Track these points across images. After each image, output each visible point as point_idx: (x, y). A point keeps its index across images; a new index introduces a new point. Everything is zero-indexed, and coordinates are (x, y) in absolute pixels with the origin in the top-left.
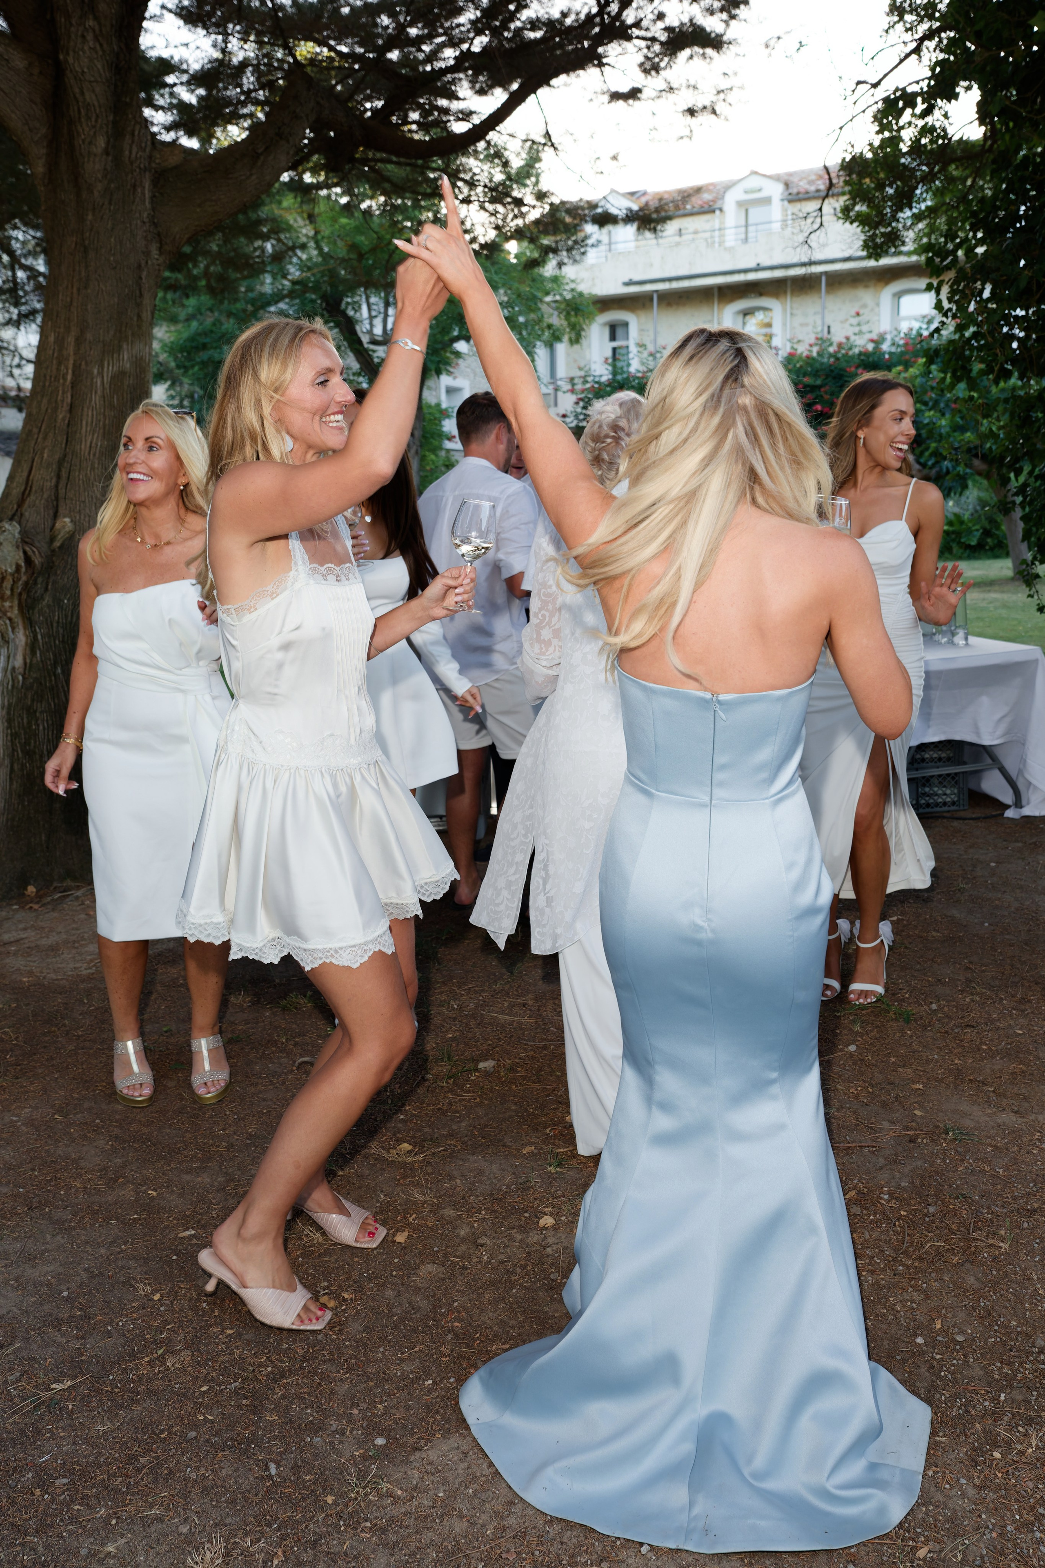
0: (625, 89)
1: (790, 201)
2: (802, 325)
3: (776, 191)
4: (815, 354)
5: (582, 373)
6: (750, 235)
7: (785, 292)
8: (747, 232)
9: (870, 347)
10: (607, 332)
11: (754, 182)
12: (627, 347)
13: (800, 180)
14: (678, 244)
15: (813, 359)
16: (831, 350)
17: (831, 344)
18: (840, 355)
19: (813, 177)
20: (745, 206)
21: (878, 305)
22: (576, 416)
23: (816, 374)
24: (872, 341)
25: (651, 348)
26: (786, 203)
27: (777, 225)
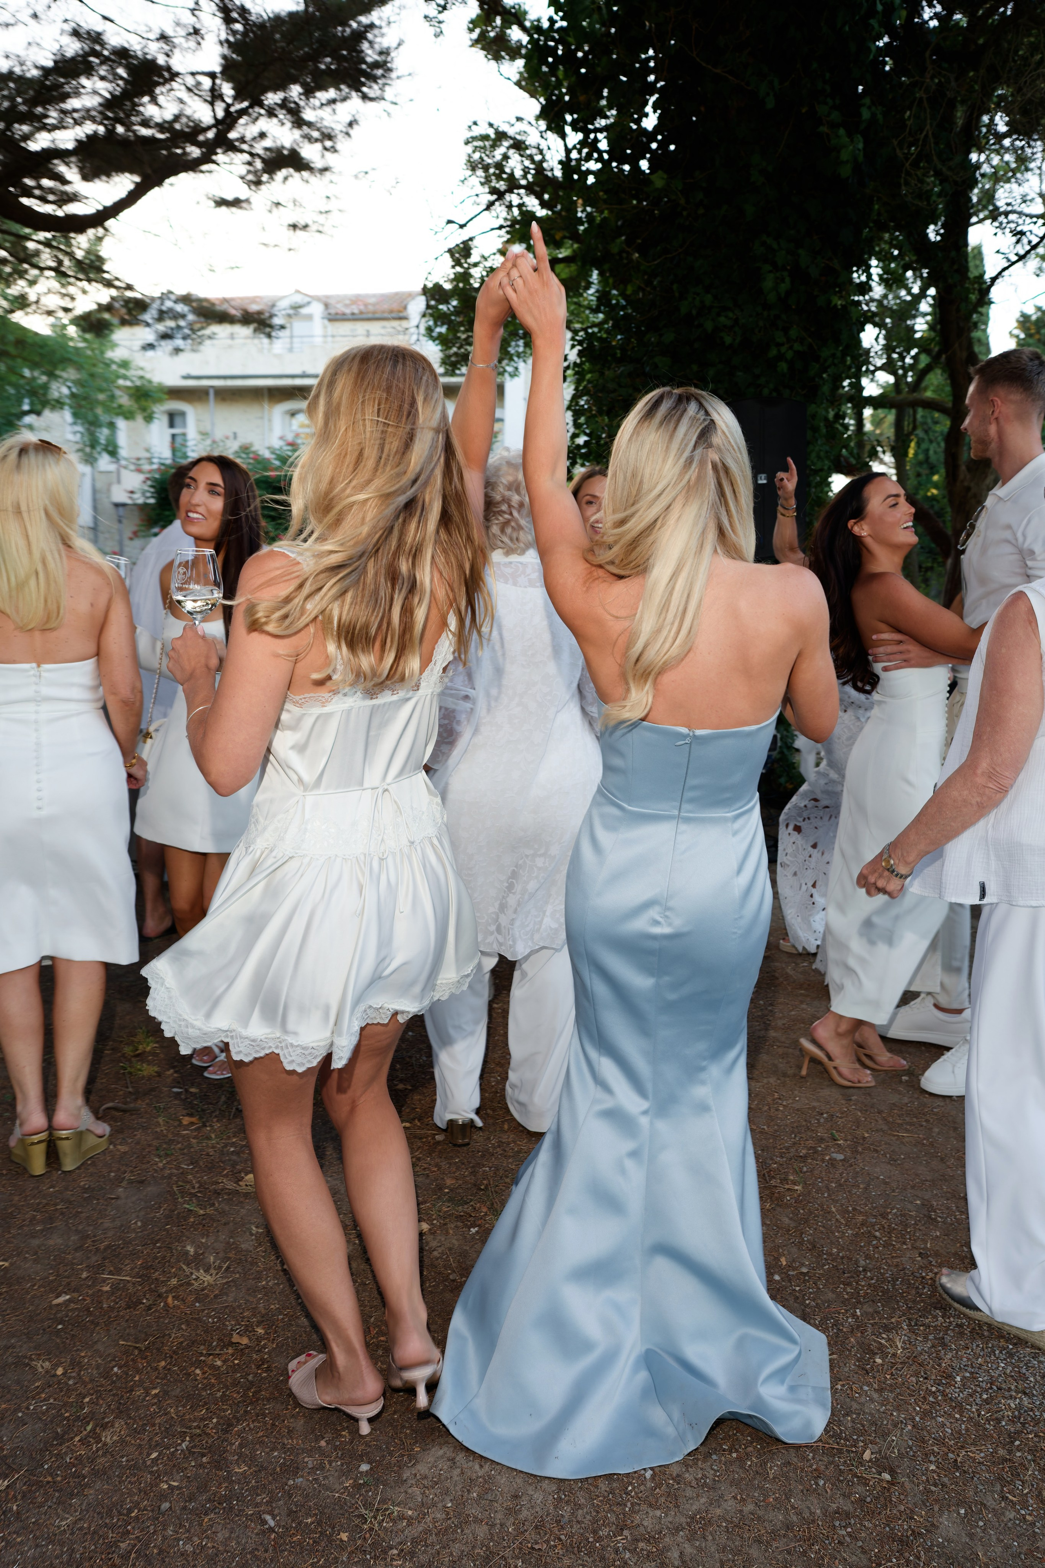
0: (230, 197)
1: (330, 320)
3: (316, 310)
5: (147, 455)
6: (295, 345)
8: (292, 343)
10: (167, 420)
11: (297, 300)
12: (184, 435)
13: (338, 302)
14: (230, 347)
19: (348, 302)
22: (143, 494)
25: (212, 437)
26: (326, 322)
27: (318, 340)
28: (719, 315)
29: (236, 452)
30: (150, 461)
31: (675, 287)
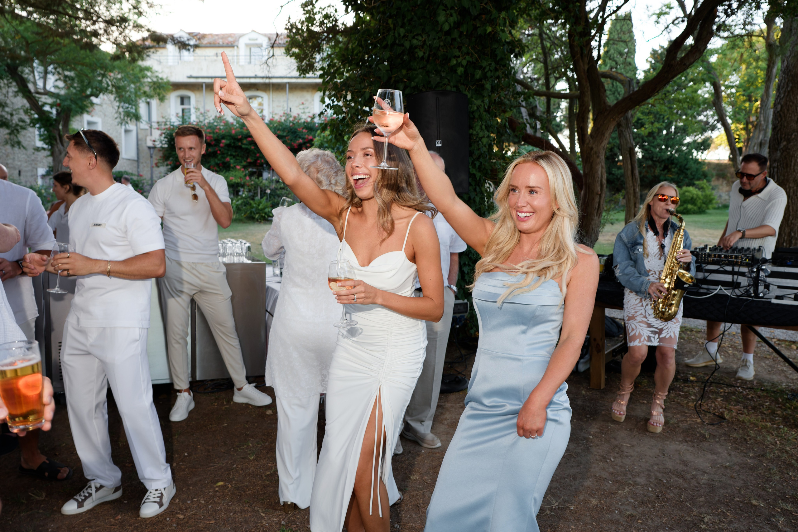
2: (278, 106)
3: (265, 42)
4: (283, 121)
5: (164, 120)
6: (252, 60)
7: (269, 90)
8: (250, 59)
9: (309, 120)
10: (179, 100)
11: (254, 36)
12: (190, 109)
13: (275, 36)
14: (215, 61)
15: (282, 123)
16: (291, 119)
17: (291, 117)
18: (295, 122)
20: (249, 46)
21: (313, 100)
22: (161, 142)
23: (284, 130)
24: (310, 117)
25: (202, 110)
26: (270, 48)
29: (213, 119)
30: (166, 124)
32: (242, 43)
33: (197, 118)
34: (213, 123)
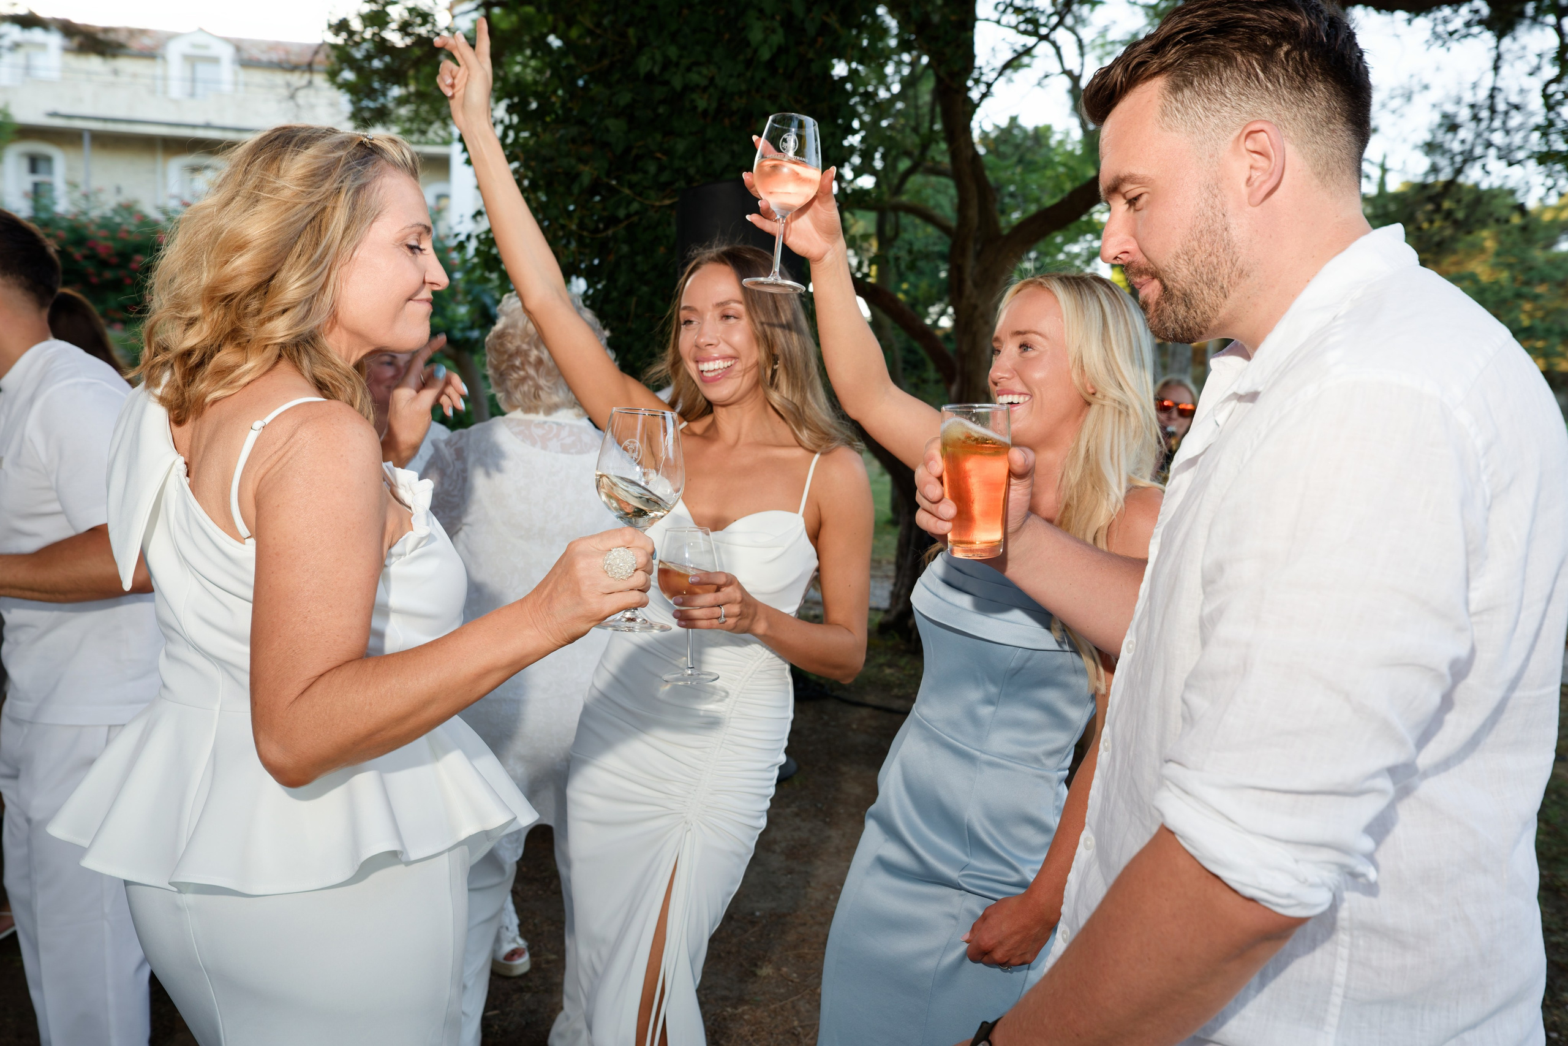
1: (242, 66)
3: (226, 53)
6: (197, 90)
8: (193, 87)
10: (25, 164)
11: (201, 39)
12: (52, 184)
13: (253, 46)
14: (114, 85)
19: (264, 47)
20: (191, 60)
25: (83, 188)
26: (238, 68)
27: (227, 87)
28: (689, 69)
29: (117, 210)
31: (631, 31)
32: (174, 51)
33: (73, 203)
34: (109, 219)
